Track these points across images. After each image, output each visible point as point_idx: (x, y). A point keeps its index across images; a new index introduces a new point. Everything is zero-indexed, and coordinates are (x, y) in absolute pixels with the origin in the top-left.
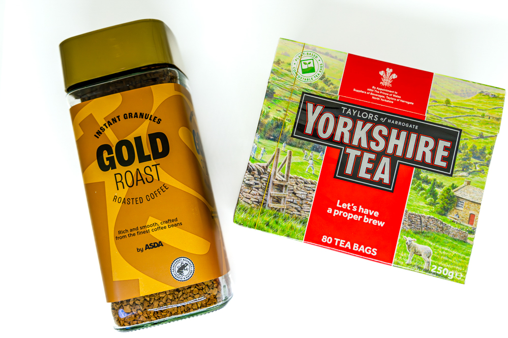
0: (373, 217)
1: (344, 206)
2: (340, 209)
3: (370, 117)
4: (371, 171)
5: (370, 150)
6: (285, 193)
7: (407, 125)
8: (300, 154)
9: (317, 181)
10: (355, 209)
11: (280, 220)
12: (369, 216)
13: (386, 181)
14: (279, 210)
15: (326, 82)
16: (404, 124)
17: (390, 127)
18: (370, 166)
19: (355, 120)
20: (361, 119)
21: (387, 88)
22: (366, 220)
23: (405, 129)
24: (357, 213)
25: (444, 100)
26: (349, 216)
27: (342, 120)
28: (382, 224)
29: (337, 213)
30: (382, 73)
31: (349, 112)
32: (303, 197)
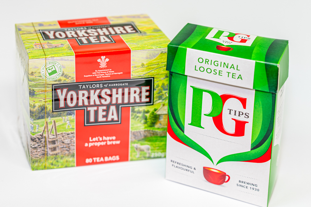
0: (112, 140)
1: (94, 139)
2: (92, 142)
3: (98, 86)
4: (106, 116)
5: (102, 105)
6: (57, 144)
7: (121, 85)
8: (60, 120)
9: (75, 131)
10: (101, 139)
11: (59, 159)
12: (110, 140)
13: (116, 119)
14: (56, 154)
15: (66, 76)
16: (119, 85)
17: (111, 89)
18: (104, 113)
19: (88, 90)
20: (92, 89)
21: (104, 69)
22: (109, 143)
23: (120, 87)
24: (103, 141)
25: (140, 64)
26: (98, 144)
27: (81, 93)
28: (118, 142)
29: (91, 145)
30: (99, 60)
31: (84, 87)
32: (69, 142)
